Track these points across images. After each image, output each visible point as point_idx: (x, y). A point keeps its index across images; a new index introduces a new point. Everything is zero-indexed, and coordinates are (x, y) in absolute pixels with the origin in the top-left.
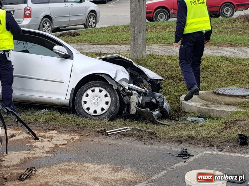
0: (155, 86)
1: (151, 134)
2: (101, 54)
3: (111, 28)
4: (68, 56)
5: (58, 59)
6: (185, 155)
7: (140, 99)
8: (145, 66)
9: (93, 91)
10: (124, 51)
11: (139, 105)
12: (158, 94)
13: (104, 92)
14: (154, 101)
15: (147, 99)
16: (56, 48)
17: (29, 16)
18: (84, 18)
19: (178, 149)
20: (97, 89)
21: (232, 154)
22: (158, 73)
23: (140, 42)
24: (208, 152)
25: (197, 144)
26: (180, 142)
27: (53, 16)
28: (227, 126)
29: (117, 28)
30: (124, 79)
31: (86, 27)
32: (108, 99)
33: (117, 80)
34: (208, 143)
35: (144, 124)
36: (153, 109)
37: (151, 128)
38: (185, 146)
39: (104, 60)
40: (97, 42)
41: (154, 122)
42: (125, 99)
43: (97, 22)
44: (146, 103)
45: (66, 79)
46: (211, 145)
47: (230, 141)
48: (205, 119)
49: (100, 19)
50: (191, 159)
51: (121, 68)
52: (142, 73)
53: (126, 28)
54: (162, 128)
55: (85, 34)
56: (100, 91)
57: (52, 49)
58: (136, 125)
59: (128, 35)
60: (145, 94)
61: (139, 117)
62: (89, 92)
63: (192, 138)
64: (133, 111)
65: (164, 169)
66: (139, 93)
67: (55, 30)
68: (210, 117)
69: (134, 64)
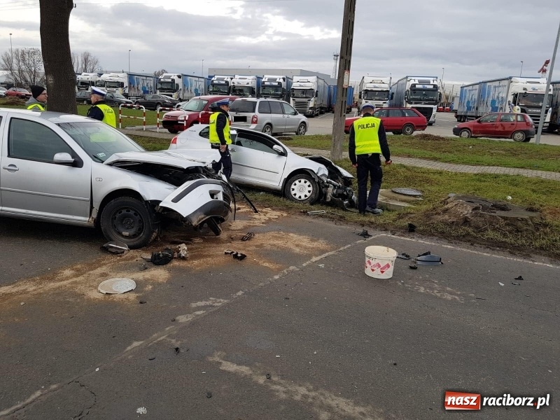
0: (347, 181)
1: (341, 217)
2: (307, 155)
3: (316, 136)
4: (284, 154)
5: (275, 155)
6: (365, 235)
7: (335, 191)
8: (340, 166)
9: (300, 182)
10: (325, 154)
11: (334, 195)
12: (349, 188)
13: (308, 183)
14: (345, 193)
15: (340, 191)
16: (275, 147)
17: (256, 122)
18: (296, 127)
19: (360, 230)
20: (303, 181)
21: (402, 238)
22: (351, 173)
23: (338, 148)
24: (384, 234)
25: (375, 228)
26: (363, 225)
27: (273, 124)
28: (400, 217)
29: (321, 136)
30: (324, 175)
31: (297, 134)
32: (311, 189)
33: (319, 175)
34: (384, 228)
35: (336, 209)
36: (344, 200)
37: (341, 213)
38: (366, 228)
39: (310, 159)
40: (305, 146)
41: (344, 209)
42: (324, 190)
43: (306, 131)
44: (339, 194)
45: (280, 171)
46: (386, 230)
47: (402, 228)
48: (383, 210)
49: (308, 129)
50: (370, 238)
51: (322, 166)
52: (338, 171)
53: (328, 137)
54: (349, 214)
55: (296, 140)
56: (305, 182)
57: (272, 148)
58: (330, 210)
59: (330, 143)
60: (339, 187)
61: (332, 204)
62: (297, 182)
63: (372, 223)
64: (329, 200)
65: (349, 244)
66: (335, 186)
67: (274, 135)
68: (387, 209)
69: (333, 164)
